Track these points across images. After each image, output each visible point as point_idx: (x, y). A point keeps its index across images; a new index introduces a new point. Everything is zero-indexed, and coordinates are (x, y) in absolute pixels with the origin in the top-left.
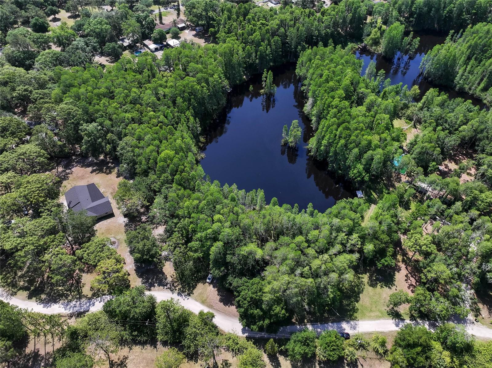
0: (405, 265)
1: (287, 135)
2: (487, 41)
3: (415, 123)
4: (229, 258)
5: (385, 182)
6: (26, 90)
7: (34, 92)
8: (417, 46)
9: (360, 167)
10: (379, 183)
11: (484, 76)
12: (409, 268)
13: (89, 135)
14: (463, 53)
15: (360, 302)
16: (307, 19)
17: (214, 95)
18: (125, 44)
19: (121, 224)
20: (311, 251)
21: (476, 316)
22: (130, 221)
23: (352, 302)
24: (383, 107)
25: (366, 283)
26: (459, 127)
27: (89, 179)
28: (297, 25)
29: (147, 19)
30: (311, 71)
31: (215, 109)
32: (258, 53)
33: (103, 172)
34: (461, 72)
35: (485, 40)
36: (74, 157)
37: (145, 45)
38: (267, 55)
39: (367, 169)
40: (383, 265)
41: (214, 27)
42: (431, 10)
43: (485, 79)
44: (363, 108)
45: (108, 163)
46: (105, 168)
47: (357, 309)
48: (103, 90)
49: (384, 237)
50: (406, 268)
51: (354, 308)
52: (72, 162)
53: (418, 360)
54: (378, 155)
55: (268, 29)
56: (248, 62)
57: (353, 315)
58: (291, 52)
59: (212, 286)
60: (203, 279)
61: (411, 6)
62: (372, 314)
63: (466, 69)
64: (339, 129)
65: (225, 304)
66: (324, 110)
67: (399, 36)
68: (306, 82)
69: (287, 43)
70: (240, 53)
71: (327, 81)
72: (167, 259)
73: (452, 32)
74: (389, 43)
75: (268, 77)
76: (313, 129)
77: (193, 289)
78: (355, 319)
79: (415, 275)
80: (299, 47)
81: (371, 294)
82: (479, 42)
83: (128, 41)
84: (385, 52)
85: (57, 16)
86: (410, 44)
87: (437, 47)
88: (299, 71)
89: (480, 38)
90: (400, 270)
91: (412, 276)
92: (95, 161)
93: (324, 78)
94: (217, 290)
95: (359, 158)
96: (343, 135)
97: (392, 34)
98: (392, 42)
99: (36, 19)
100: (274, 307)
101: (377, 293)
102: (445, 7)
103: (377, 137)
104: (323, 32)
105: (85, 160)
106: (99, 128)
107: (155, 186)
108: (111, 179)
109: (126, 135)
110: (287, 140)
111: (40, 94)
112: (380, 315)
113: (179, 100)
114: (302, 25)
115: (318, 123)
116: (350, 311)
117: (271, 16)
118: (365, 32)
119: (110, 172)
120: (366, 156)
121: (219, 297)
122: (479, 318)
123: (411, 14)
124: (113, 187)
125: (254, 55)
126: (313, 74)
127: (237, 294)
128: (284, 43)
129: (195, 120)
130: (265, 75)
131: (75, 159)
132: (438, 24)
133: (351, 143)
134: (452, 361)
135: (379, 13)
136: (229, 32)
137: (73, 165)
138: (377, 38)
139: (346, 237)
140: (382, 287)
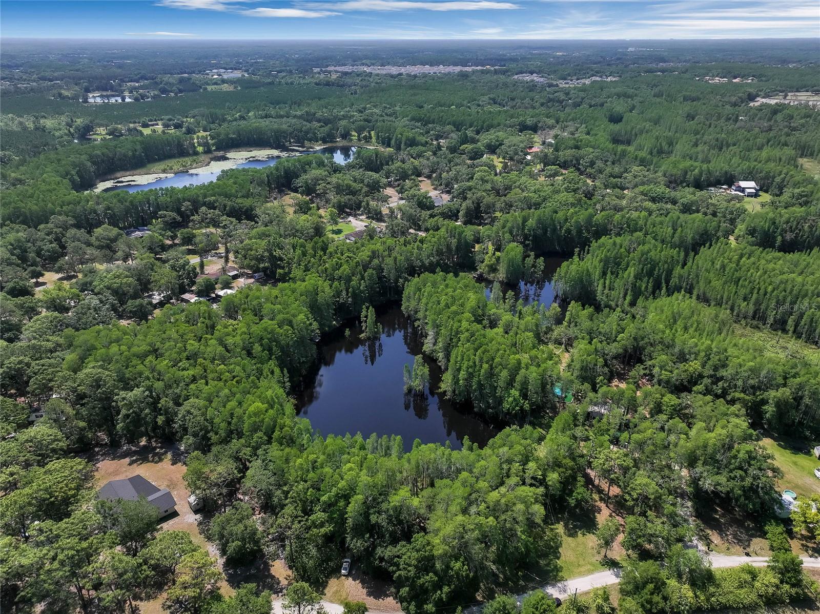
0: (605, 503)
1: (410, 378)
2: (617, 253)
3: (566, 346)
4: (373, 518)
5: (550, 415)
6: (20, 362)
7: (33, 363)
8: (542, 267)
9: (515, 393)
10: (543, 417)
11: (627, 290)
12: (611, 506)
13: (130, 405)
14: (595, 267)
15: (562, 558)
16: (404, 248)
17: (301, 342)
18: (154, 302)
19: (191, 524)
20: (483, 484)
21: (708, 545)
22: (205, 517)
23: (551, 560)
24: (522, 327)
25: (562, 534)
26: (616, 337)
27: (128, 473)
28: (393, 255)
29: (187, 267)
30: (424, 301)
31: (303, 362)
32: (350, 290)
33: (149, 461)
34: (600, 288)
35: (615, 252)
36: (97, 449)
37: (183, 300)
38: (362, 292)
39: (525, 396)
40: (577, 500)
41: (283, 268)
42: (546, 231)
43: (629, 292)
44: (499, 330)
45: (155, 448)
46: (150, 455)
47: (561, 567)
48: (144, 347)
49: (569, 462)
50: (607, 506)
51: (556, 567)
52: (94, 456)
53: (654, 600)
54: (533, 374)
55: (358, 262)
56: (338, 301)
57: (557, 575)
58: (390, 287)
59: (350, 579)
60: (335, 572)
61: (523, 229)
62: (582, 569)
63: (605, 283)
64: (478, 353)
65: (377, 597)
66: (451, 339)
67: (519, 257)
68: (420, 315)
69: (385, 277)
70: (326, 291)
71: (447, 306)
72: (275, 556)
73: (577, 250)
74: (509, 267)
75: (368, 314)
76: (443, 368)
77: (324, 588)
78: (562, 579)
79: (621, 513)
80: (401, 280)
81: (573, 545)
82: (608, 254)
83: (158, 297)
84: (507, 277)
85: (41, 280)
86: (534, 266)
87: (565, 264)
88: (407, 305)
89: (608, 251)
90: (601, 510)
91: (618, 515)
92: (134, 448)
93: (443, 304)
94: (360, 582)
95: (510, 383)
96: (485, 359)
97: (510, 256)
98: (513, 265)
99: (15, 282)
100: (452, 563)
101: (580, 543)
102: (561, 227)
103: (527, 356)
104: (427, 262)
105: (116, 451)
106: (147, 393)
107: (245, 454)
108: (163, 469)
109: (187, 398)
110: (410, 386)
111: (43, 365)
112: (592, 568)
113: (257, 348)
114: (399, 255)
115: (448, 357)
116: (553, 570)
117: (357, 249)
118: (477, 258)
119: (161, 460)
120: (518, 378)
121: (365, 591)
122: (712, 546)
123: (526, 237)
124: (168, 477)
125: (344, 293)
126: (427, 304)
127: (394, 568)
128: (380, 278)
129: (282, 371)
130: (364, 313)
131: (98, 451)
132: (559, 245)
133: (496, 367)
134: (696, 596)
135: (489, 237)
136: (307, 269)
137: (97, 460)
138: (493, 264)
139: (521, 468)
140: (584, 535)
